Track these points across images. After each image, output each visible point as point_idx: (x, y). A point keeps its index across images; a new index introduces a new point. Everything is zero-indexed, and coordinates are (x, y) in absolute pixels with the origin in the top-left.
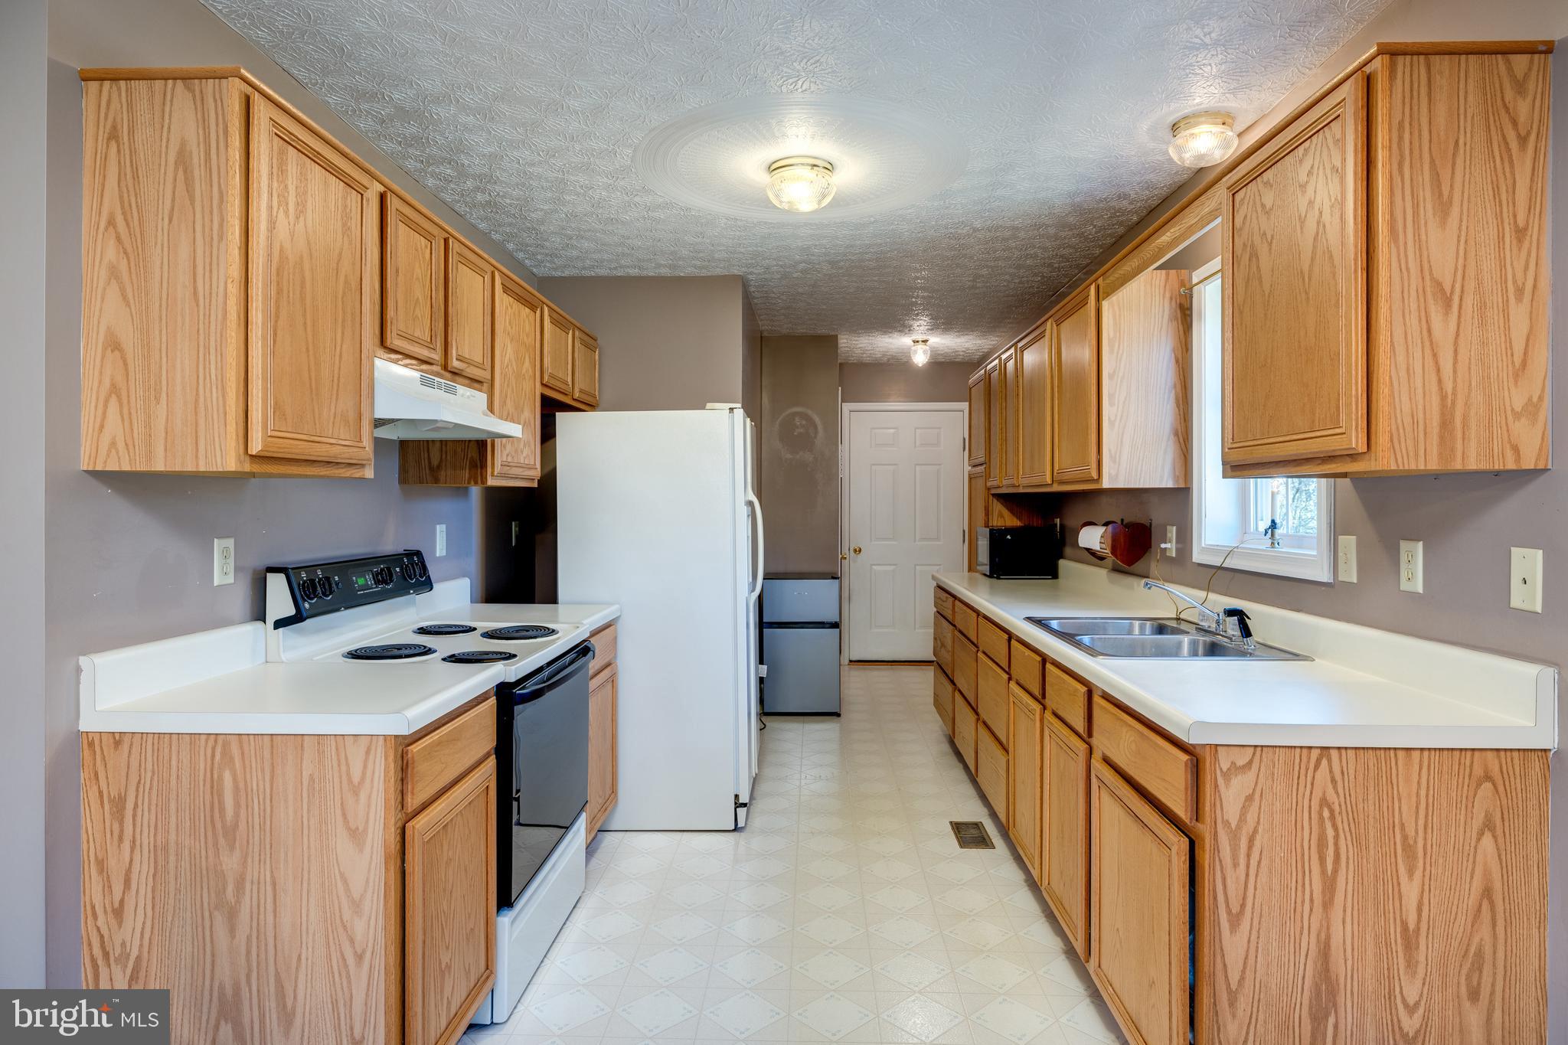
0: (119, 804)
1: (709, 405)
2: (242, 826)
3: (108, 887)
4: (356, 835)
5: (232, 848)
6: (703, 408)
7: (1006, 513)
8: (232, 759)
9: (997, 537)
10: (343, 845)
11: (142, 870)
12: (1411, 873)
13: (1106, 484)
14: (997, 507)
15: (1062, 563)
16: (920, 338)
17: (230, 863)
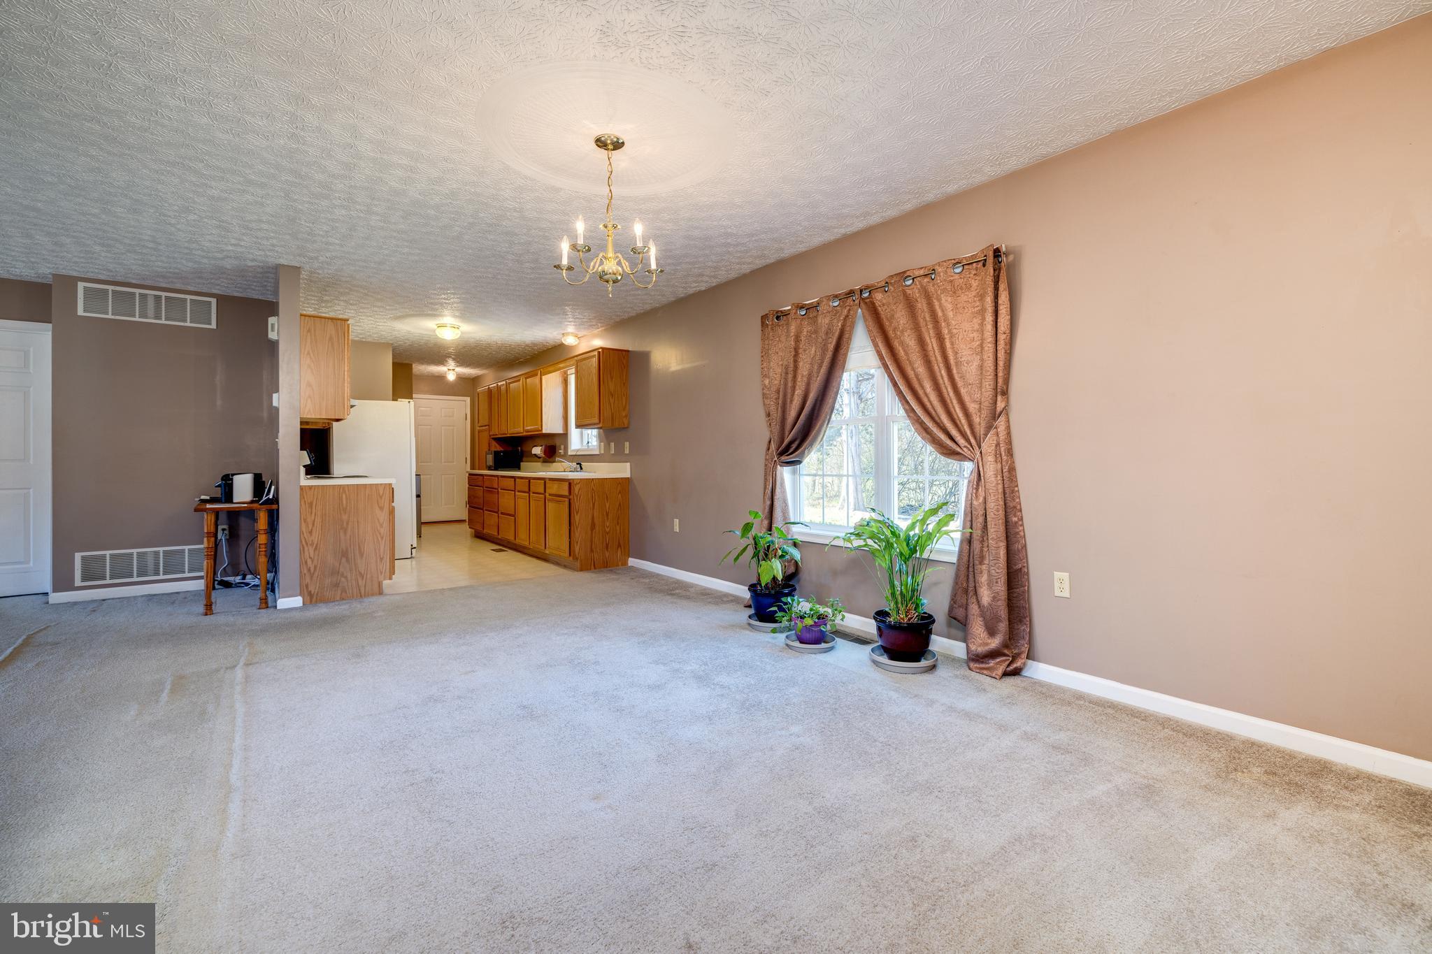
0: (311, 504)
1: (399, 400)
2: (348, 508)
3: (307, 526)
4: (381, 508)
5: (345, 513)
6: (397, 400)
7: (497, 445)
8: (345, 492)
9: (496, 454)
10: (377, 510)
11: (318, 520)
12: (607, 500)
13: (544, 432)
14: (494, 443)
15: (522, 463)
16: (451, 368)
17: (345, 517)
